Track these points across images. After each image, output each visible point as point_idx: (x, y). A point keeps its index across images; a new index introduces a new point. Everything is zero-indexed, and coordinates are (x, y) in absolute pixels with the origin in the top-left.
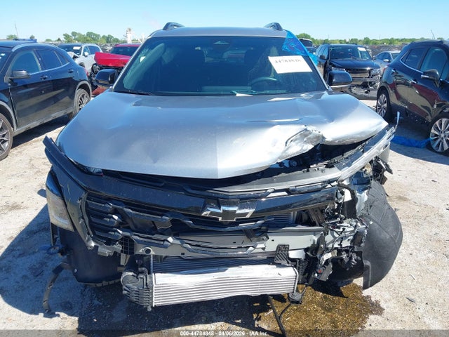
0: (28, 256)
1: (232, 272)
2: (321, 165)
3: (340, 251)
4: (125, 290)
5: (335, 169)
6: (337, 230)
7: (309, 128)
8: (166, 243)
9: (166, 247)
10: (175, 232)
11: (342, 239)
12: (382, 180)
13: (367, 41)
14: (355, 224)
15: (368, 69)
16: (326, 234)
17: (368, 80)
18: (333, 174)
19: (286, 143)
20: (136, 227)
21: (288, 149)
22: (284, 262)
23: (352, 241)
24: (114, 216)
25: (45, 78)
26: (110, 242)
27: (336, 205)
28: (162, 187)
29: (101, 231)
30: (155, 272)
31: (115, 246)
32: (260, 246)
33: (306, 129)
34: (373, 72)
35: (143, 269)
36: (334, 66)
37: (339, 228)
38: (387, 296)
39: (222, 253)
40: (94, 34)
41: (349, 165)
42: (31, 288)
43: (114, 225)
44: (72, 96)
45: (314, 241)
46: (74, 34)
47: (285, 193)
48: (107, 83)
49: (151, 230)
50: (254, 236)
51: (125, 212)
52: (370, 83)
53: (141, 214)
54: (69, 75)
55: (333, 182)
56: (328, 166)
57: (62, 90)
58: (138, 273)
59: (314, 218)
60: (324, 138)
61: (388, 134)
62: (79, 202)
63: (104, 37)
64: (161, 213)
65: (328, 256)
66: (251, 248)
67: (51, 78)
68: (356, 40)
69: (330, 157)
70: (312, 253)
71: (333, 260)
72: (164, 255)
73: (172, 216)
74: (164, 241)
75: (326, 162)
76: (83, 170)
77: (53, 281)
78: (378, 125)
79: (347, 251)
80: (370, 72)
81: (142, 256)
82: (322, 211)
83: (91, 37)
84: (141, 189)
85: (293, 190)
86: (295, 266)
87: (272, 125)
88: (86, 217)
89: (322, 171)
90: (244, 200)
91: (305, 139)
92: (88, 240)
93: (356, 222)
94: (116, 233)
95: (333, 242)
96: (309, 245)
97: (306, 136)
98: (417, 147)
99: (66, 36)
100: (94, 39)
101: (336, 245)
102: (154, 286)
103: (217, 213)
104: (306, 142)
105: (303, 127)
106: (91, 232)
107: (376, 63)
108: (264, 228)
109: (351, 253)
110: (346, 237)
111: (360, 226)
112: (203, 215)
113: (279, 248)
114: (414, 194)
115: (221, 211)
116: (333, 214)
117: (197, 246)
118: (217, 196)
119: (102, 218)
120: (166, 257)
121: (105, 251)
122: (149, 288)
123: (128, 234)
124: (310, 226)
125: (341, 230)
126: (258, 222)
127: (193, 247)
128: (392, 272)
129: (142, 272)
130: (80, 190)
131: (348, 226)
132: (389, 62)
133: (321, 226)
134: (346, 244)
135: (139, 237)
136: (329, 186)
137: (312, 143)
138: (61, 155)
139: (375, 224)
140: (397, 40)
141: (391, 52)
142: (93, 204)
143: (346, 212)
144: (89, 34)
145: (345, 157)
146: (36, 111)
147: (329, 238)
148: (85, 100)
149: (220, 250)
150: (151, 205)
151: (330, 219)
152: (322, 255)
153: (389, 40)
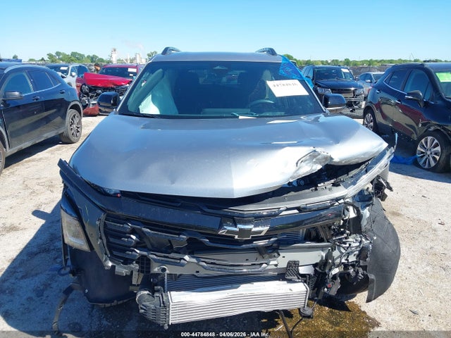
0: (31, 278)
1: (245, 289)
2: (329, 184)
3: (346, 266)
4: (142, 308)
5: (341, 187)
6: (344, 245)
7: (318, 150)
8: (182, 261)
9: (182, 265)
10: (190, 251)
11: (348, 254)
12: (383, 197)
13: (347, 62)
14: (359, 239)
15: (353, 89)
16: (333, 249)
17: (353, 100)
18: (340, 192)
19: (297, 163)
20: (152, 246)
21: (299, 169)
22: (295, 278)
23: (358, 256)
24: (132, 236)
25: (37, 99)
26: (127, 261)
27: (342, 222)
28: (179, 207)
29: (118, 250)
30: (170, 291)
31: (132, 266)
32: (273, 262)
33: (315, 151)
34: (357, 93)
35: (159, 287)
36: (319, 86)
37: (345, 243)
38: (391, 310)
39: (237, 270)
40: (79, 54)
41: (354, 183)
42: (37, 310)
43: (132, 245)
44: (64, 116)
45: (322, 257)
46: (58, 53)
47: (296, 211)
48: (110, 105)
49: (168, 248)
50: (266, 253)
51: (143, 232)
52: (355, 102)
53: (160, 233)
54: (61, 96)
55: (340, 200)
56: (335, 185)
57: (55, 110)
58: (153, 292)
59: (322, 235)
60: (332, 159)
61: (388, 154)
62: (98, 223)
63: (88, 57)
64: (178, 232)
65: (336, 271)
66: (264, 265)
67: (43, 99)
68: (337, 61)
69: (336, 176)
70: (320, 268)
71: (341, 275)
72: (178, 273)
73: (189, 234)
74: (181, 259)
75: (332, 181)
76: (101, 192)
77: (64, 302)
78: (379, 145)
79: (353, 266)
80: (354, 92)
81: (157, 275)
82: (330, 228)
83: (75, 57)
84: (158, 209)
85: (304, 208)
86: (305, 282)
87: (282, 147)
88: (104, 238)
89: (330, 189)
90: (258, 219)
91: (314, 160)
92: (106, 260)
93: (361, 237)
94: (134, 253)
95: (340, 257)
96: (318, 260)
97: (315, 157)
98: (405, 164)
99: (50, 56)
100: (78, 59)
101: (343, 261)
102: (171, 304)
103: (233, 231)
104: (315, 163)
105: (312, 148)
106: (108, 252)
107: (359, 83)
108: (275, 245)
109: (357, 268)
110: (352, 252)
111: (365, 242)
112: (219, 233)
113: (290, 264)
114: (406, 209)
115: (237, 230)
116: (339, 230)
117: (212, 263)
118: (233, 214)
119: (120, 238)
120: (180, 275)
121: (122, 270)
122: (165, 305)
123: (145, 253)
124: (319, 242)
125: (348, 245)
126: (272, 239)
127: (209, 265)
128: (394, 285)
129: (158, 291)
130: (99, 211)
131: (353, 241)
132: (371, 82)
133: (328, 242)
134: (352, 258)
135: (156, 255)
136: (337, 204)
137: (320, 163)
138: (77, 177)
139: (379, 239)
140: (376, 61)
141: (372, 73)
142: (112, 224)
143: (351, 228)
144: (73, 54)
145: (350, 176)
146: (29, 131)
147: (336, 253)
148: (76, 120)
149: (235, 268)
150: (169, 224)
151: (337, 235)
152: (330, 270)
153: (369, 62)
